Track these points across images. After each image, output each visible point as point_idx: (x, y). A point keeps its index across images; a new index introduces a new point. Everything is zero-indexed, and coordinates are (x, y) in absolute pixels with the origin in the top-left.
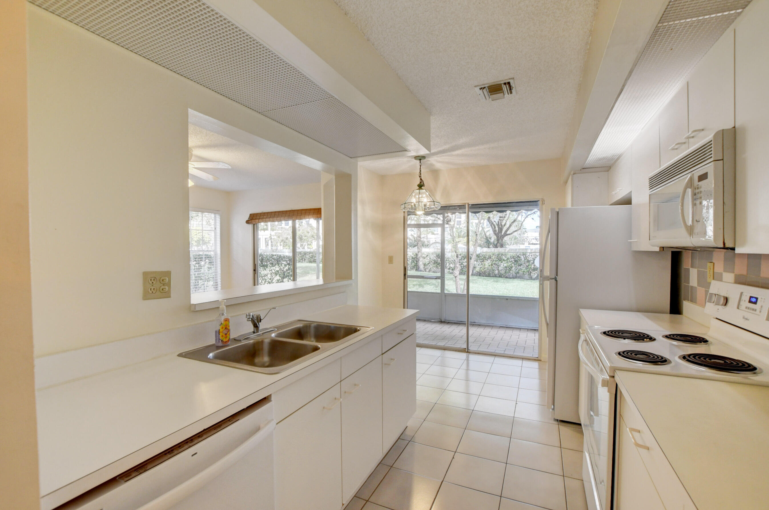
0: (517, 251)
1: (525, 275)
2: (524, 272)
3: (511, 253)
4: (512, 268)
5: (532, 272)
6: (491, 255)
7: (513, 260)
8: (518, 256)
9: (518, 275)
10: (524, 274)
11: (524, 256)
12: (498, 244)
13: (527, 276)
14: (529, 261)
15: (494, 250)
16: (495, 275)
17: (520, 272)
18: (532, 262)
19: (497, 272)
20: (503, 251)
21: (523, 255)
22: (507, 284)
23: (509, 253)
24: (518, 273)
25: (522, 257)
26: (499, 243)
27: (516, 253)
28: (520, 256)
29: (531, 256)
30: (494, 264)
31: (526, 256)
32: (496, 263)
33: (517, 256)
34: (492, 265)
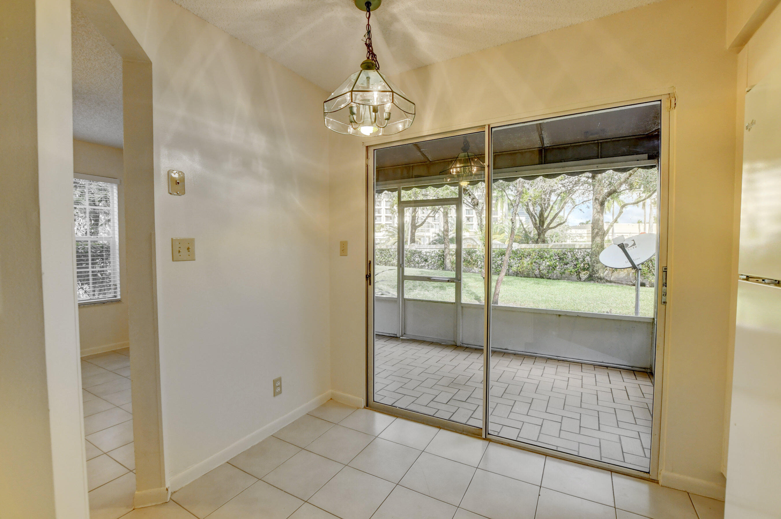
0: (563, 247)
1: (573, 276)
2: (571, 271)
3: (555, 250)
4: (556, 267)
5: (581, 272)
6: (531, 252)
7: (557, 257)
8: (565, 254)
9: (563, 275)
10: (571, 274)
11: (572, 253)
12: (539, 240)
13: (575, 276)
14: (577, 259)
15: (535, 246)
16: (535, 275)
17: (566, 272)
18: (581, 260)
19: (537, 272)
20: (545, 247)
21: (570, 252)
22: (552, 287)
23: (552, 250)
24: (564, 273)
25: (569, 254)
26: (540, 238)
27: (561, 249)
28: (566, 253)
29: (579, 253)
30: (535, 262)
31: (573, 253)
32: (537, 261)
33: (562, 254)
34: (532, 263)
